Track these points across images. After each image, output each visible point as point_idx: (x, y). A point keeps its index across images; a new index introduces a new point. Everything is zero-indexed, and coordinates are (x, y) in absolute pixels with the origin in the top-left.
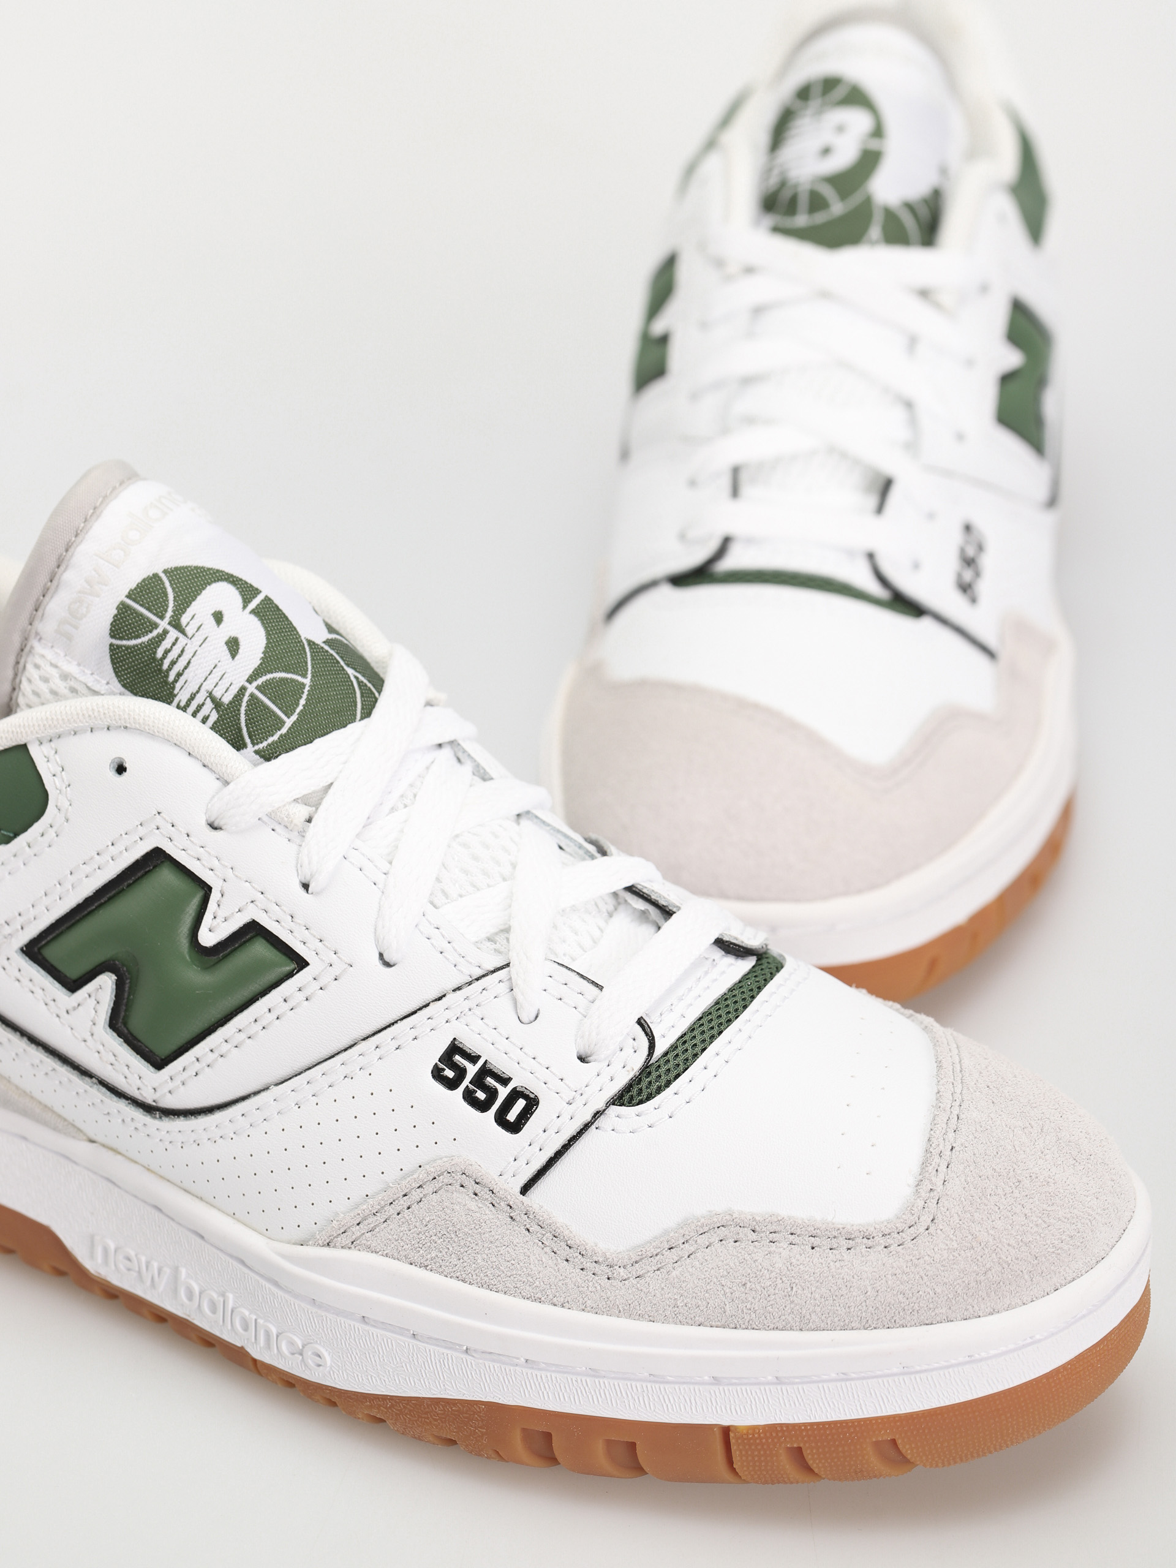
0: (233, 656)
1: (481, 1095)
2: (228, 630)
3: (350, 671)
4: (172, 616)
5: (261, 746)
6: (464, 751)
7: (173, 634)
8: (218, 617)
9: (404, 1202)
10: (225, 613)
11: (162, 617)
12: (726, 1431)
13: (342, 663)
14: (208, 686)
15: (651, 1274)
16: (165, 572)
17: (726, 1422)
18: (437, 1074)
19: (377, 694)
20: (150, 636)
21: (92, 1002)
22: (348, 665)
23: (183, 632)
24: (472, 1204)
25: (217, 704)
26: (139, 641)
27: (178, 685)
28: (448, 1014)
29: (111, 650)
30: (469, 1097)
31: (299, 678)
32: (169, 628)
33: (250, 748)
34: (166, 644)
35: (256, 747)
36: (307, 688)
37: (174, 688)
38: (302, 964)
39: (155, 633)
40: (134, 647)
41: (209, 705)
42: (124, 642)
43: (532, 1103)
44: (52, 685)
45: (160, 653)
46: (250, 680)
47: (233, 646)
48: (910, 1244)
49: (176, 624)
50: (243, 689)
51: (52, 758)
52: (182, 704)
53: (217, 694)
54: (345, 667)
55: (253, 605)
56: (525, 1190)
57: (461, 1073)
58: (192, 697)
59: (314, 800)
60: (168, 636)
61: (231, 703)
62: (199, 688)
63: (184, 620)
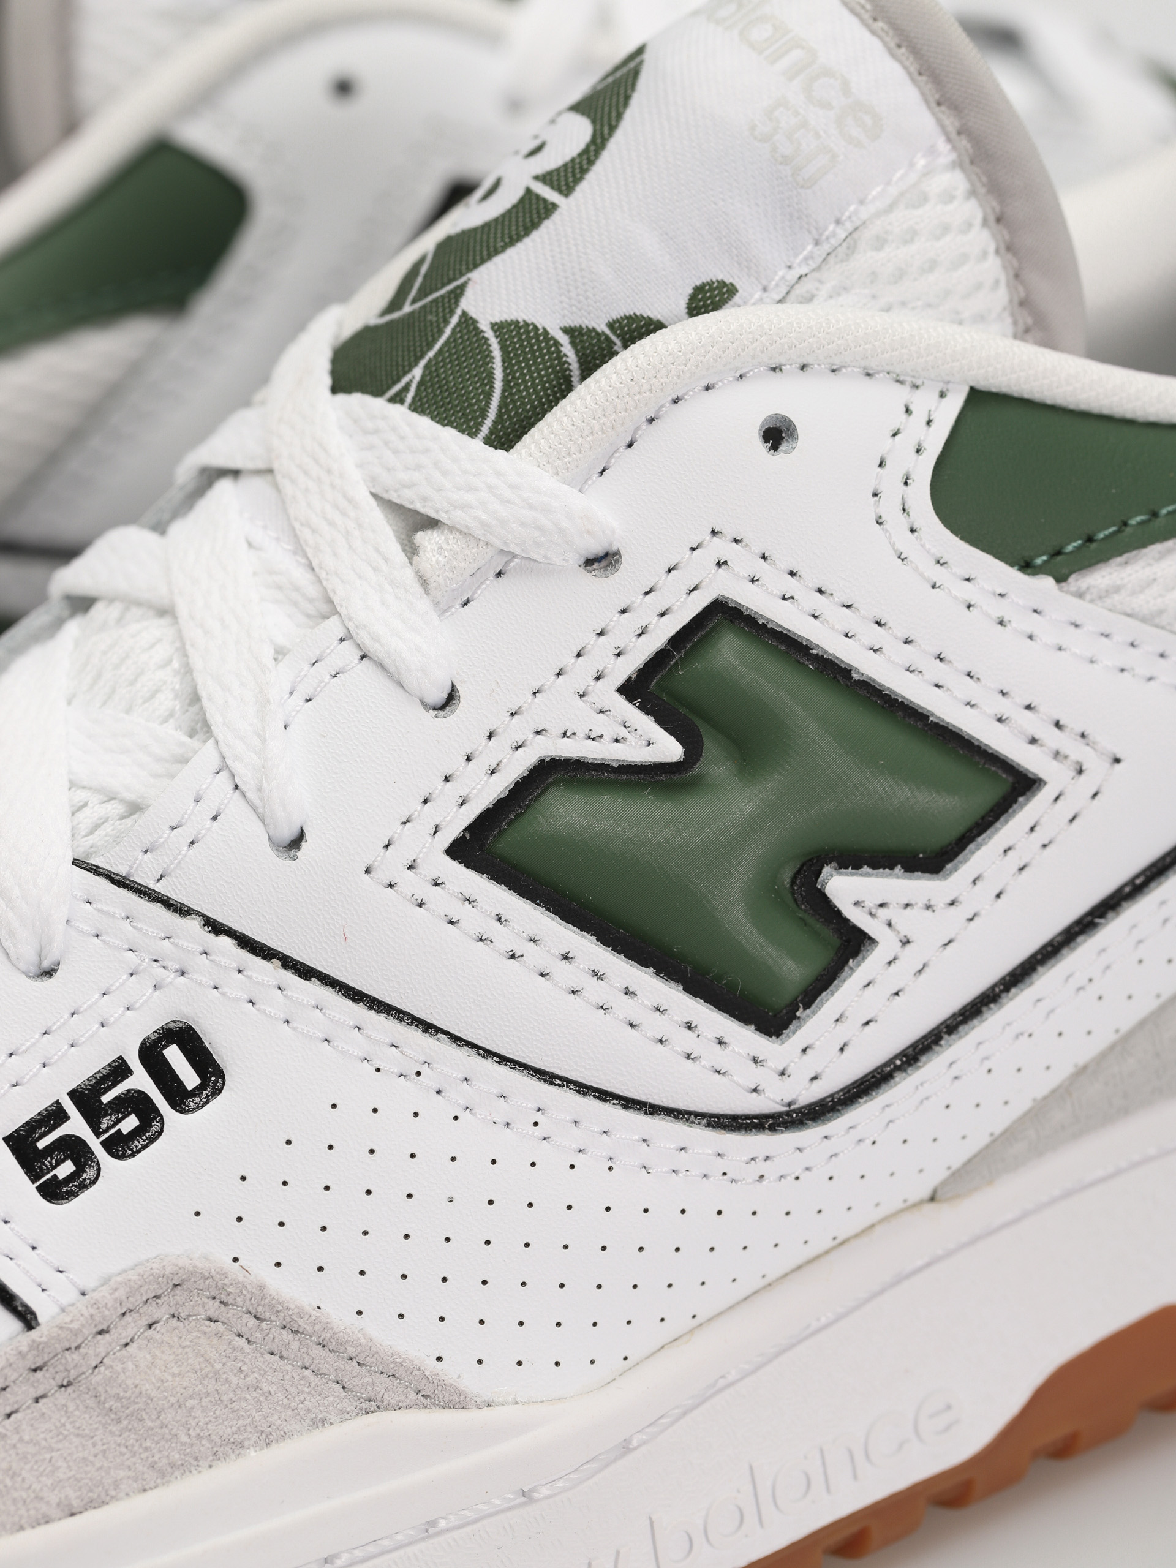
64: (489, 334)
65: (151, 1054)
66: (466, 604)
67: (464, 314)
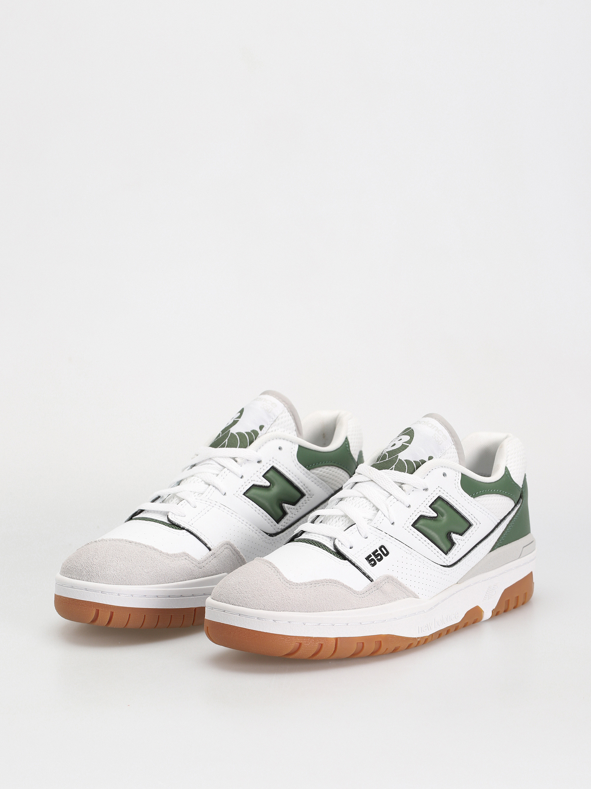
64: (404, 461)
65: (380, 549)
66: (409, 494)
67: (399, 459)
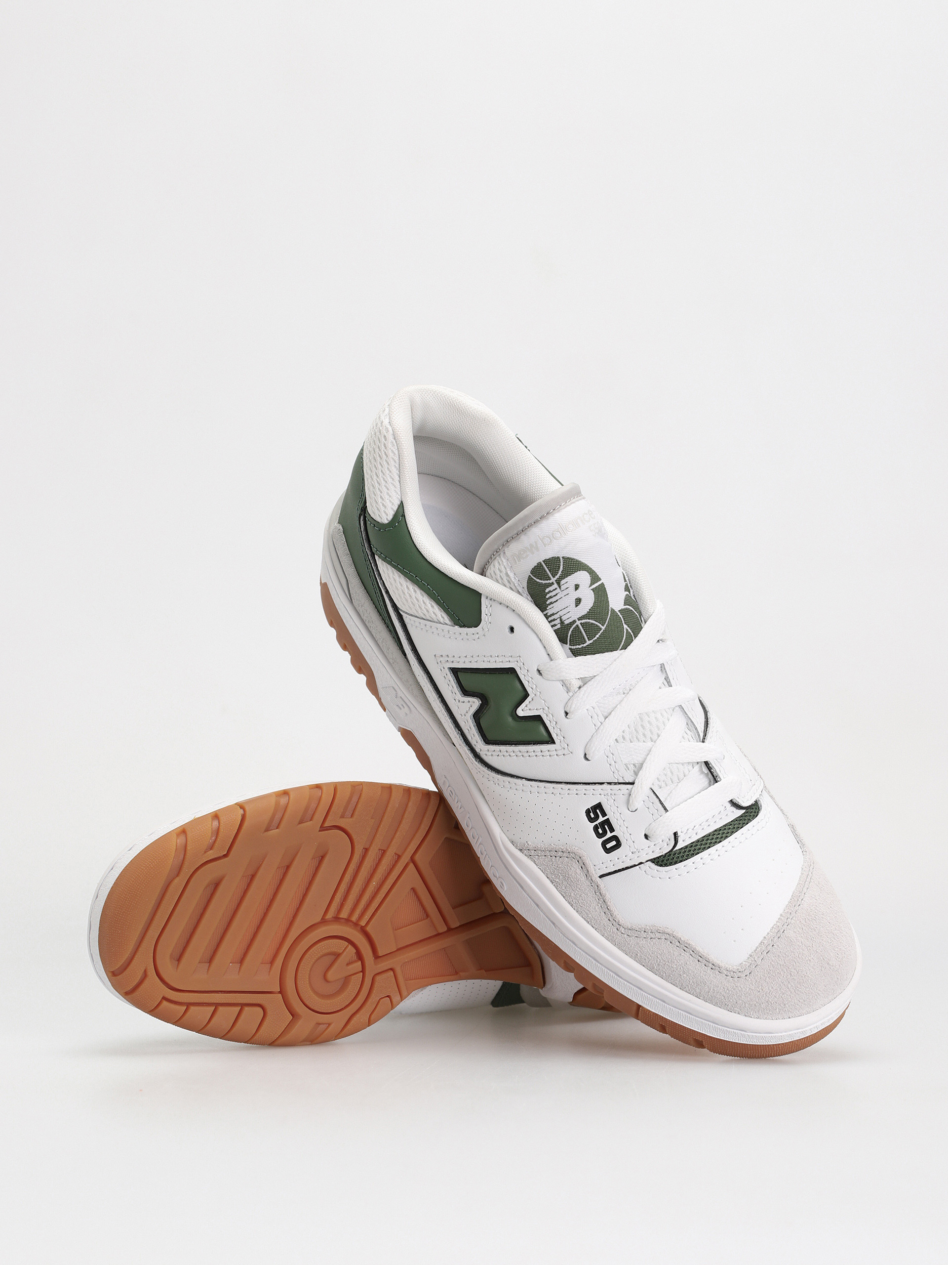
0: (576, 606)
1: (600, 831)
2: (578, 594)
3: (625, 626)
4: (558, 578)
5: (572, 647)
6: (665, 669)
7: (555, 586)
8: (577, 587)
9: (554, 853)
10: (581, 586)
11: (554, 577)
12: (639, 1006)
13: (623, 622)
14: (561, 613)
15: (633, 937)
16: (563, 557)
17: (640, 1004)
18: (588, 812)
19: (634, 638)
20: (546, 582)
21: (469, 705)
22: (625, 623)
23: (560, 587)
24: (579, 871)
25: (562, 622)
26: (541, 581)
27: (549, 607)
28: (602, 792)
29: (529, 578)
30: (596, 829)
31: (600, 625)
32: (555, 582)
33: (568, 646)
34: (551, 588)
35: (571, 647)
36: (602, 631)
37: (547, 607)
38: (553, 742)
39: (548, 582)
40: (538, 582)
41: (558, 621)
42: (535, 578)
43: (618, 845)
44: (501, 575)
45: (547, 591)
46: (579, 619)
47: (578, 601)
48: (736, 979)
49: (558, 583)
50: (574, 621)
51: (488, 607)
52: (548, 614)
53: (564, 618)
54: (624, 624)
55: (594, 586)
56: (601, 877)
57: (597, 817)
58: (553, 614)
59: (585, 681)
60: (553, 585)
61: (567, 624)
62: (557, 612)
63: (563, 582)
